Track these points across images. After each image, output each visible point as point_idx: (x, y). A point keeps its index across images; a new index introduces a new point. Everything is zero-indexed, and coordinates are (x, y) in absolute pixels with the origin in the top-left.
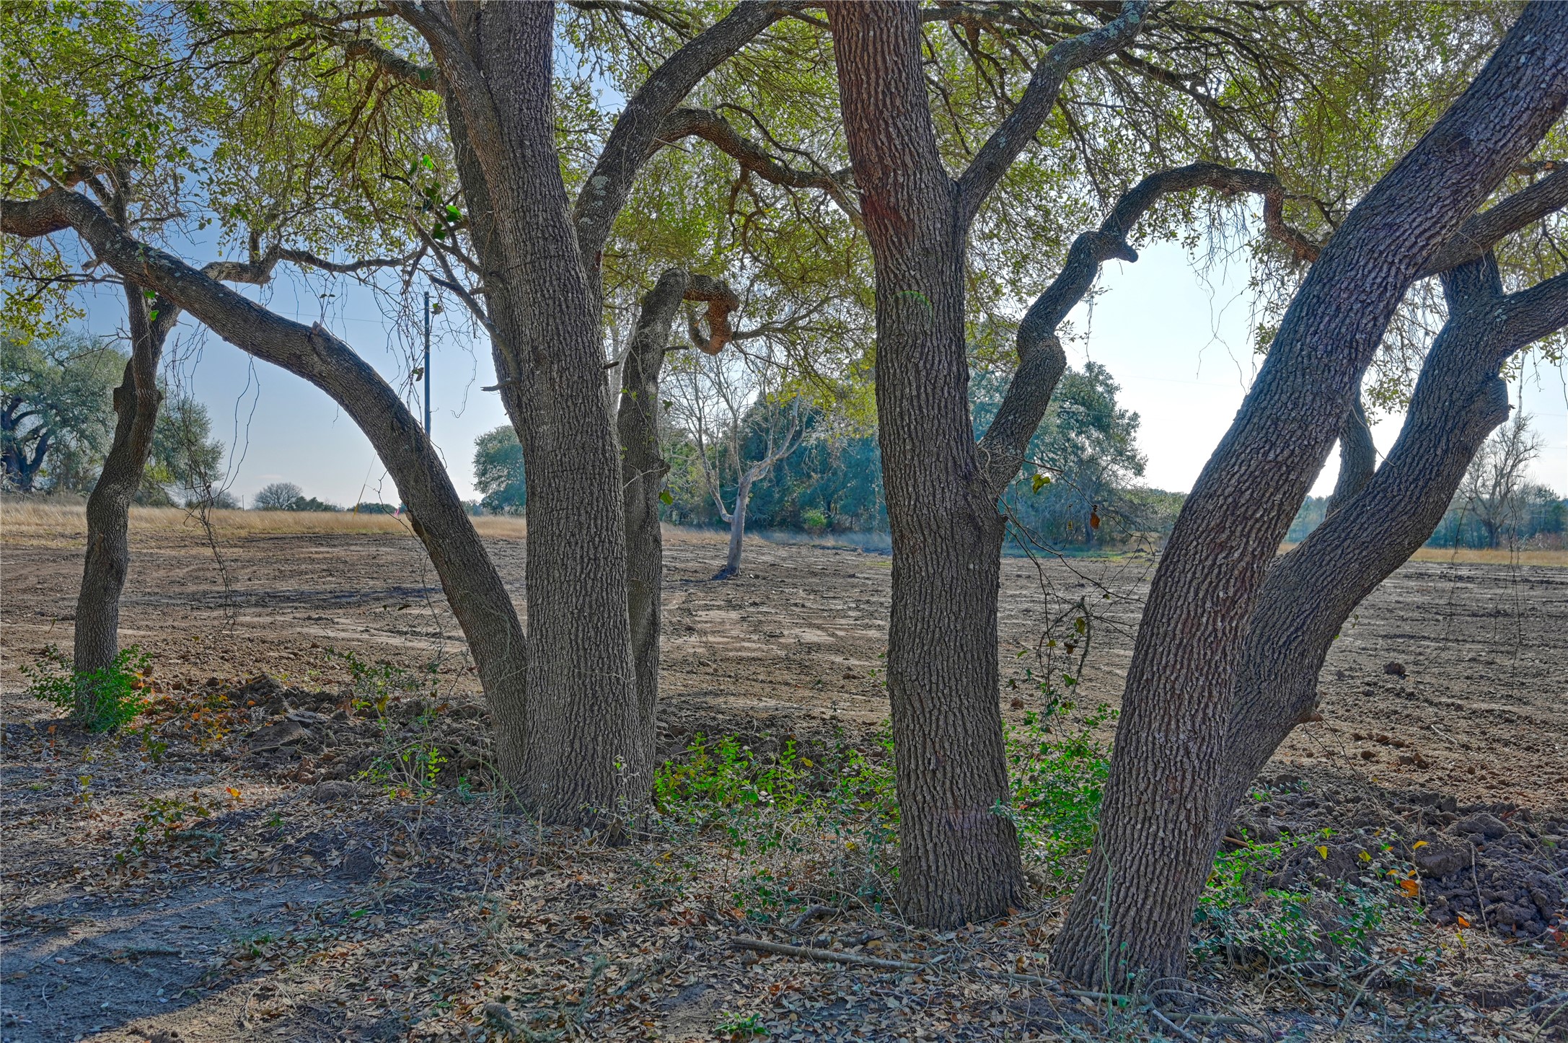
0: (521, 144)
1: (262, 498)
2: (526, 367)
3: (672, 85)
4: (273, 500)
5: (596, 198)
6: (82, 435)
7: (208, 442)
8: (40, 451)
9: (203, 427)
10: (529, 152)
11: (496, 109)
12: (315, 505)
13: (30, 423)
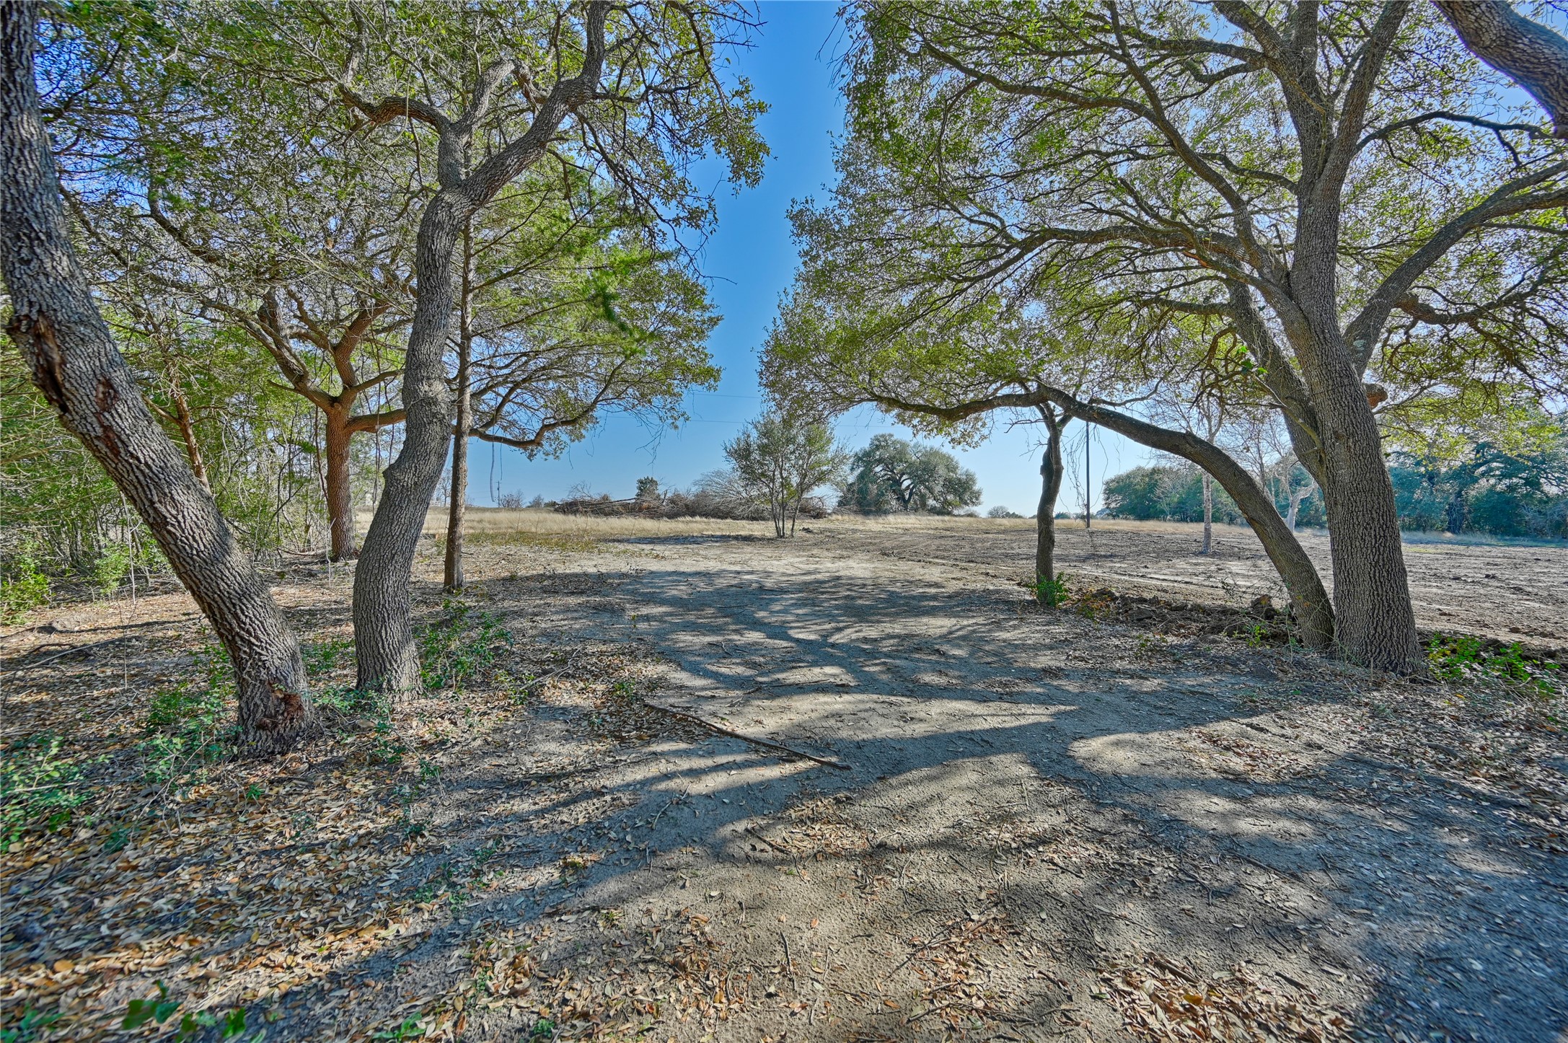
0: (1323, 332)
1: (991, 513)
2: (1328, 443)
3: (1400, 285)
4: (995, 514)
5: (1358, 352)
6: (926, 487)
7: (976, 488)
8: (911, 494)
9: (974, 482)
10: (1328, 336)
11: (1306, 318)
12: (1014, 516)
13: (906, 484)
